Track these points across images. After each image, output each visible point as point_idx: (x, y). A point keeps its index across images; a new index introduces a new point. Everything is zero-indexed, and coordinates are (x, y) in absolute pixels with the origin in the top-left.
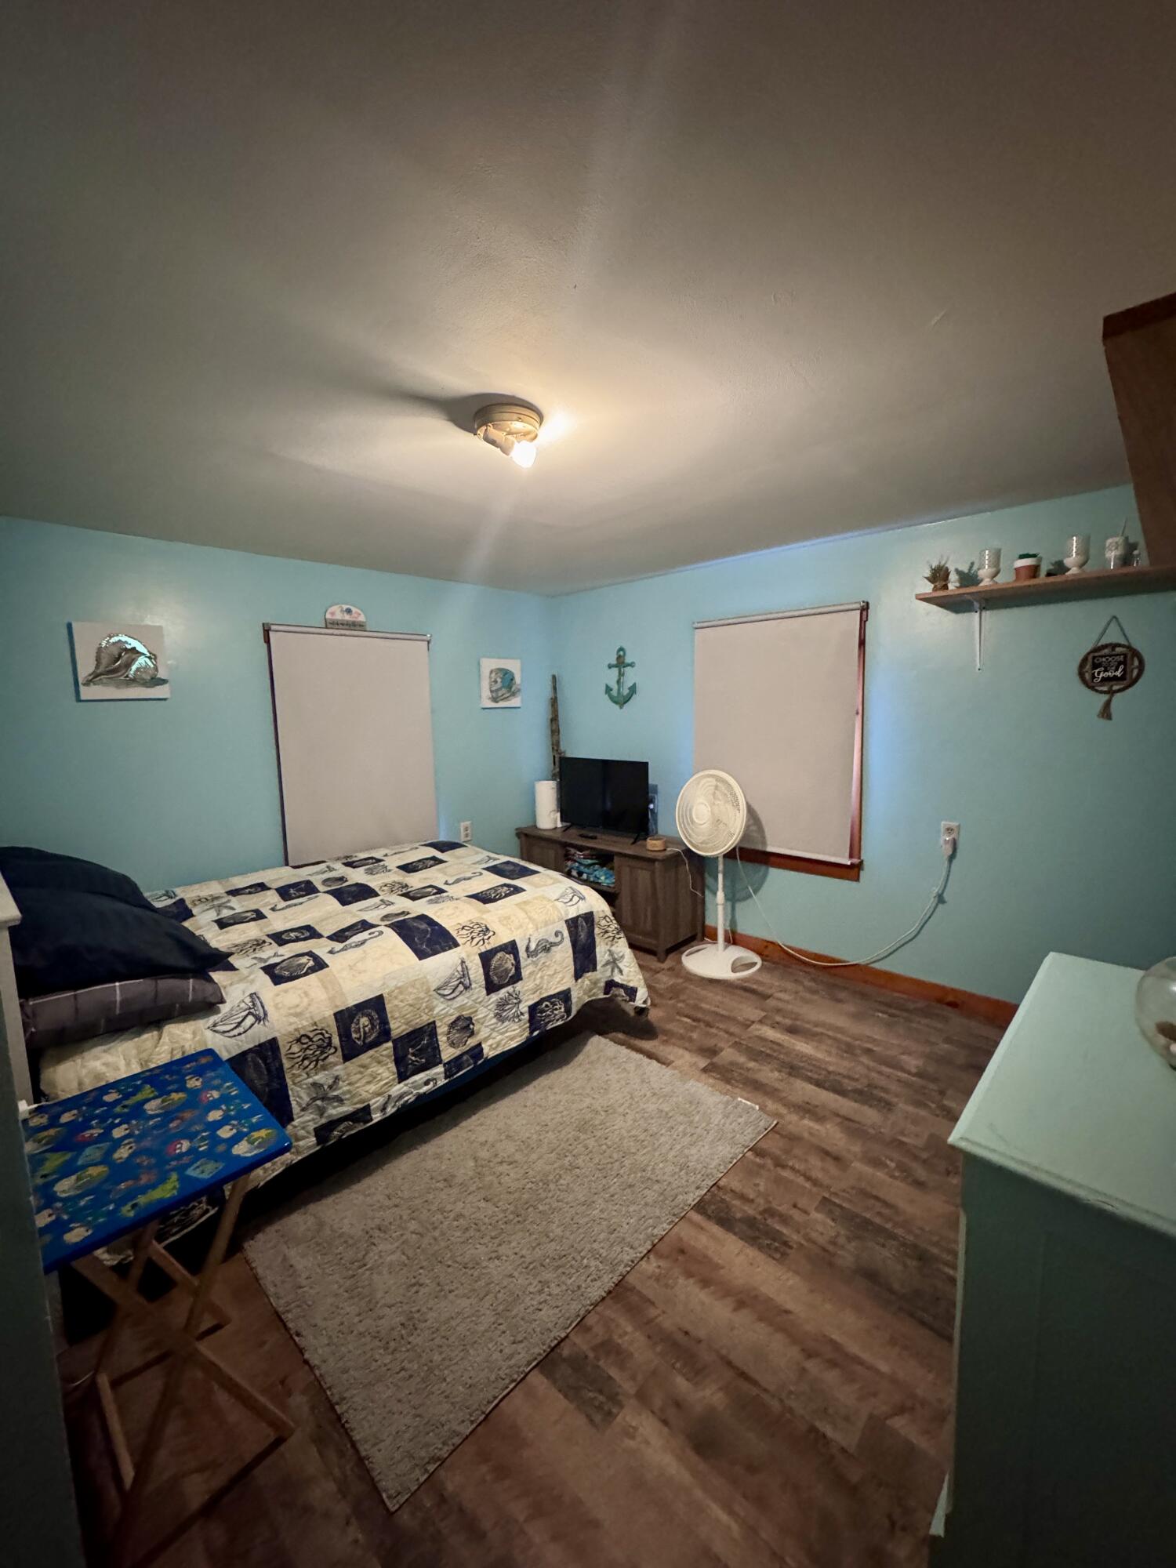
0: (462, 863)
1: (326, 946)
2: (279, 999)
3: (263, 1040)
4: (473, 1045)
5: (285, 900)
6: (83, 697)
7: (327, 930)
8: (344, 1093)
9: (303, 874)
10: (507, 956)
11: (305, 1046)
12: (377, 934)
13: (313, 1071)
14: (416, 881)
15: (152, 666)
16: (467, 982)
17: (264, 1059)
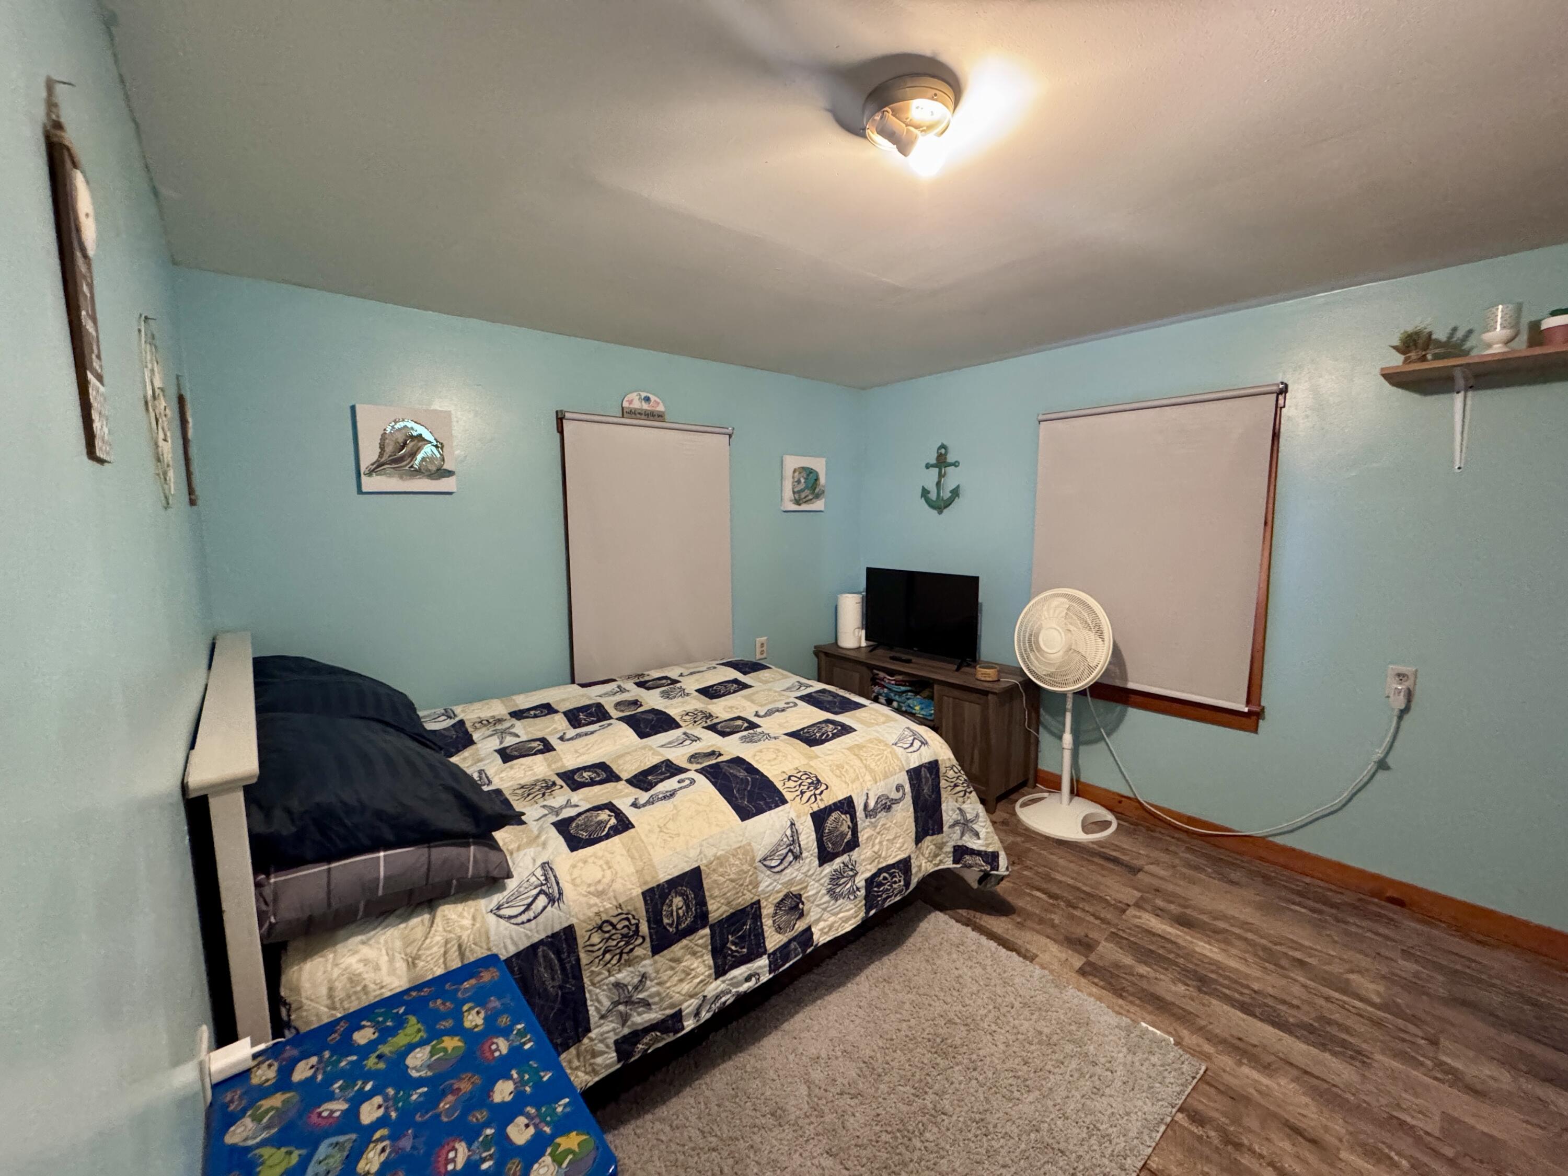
0: (769, 690)
1: (626, 796)
2: (576, 873)
3: (557, 928)
4: (801, 929)
5: (575, 727)
6: (364, 489)
7: (627, 769)
8: (651, 996)
9: (593, 695)
10: (843, 816)
11: (607, 935)
12: (687, 782)
13: (616, 968)
14: (722, 709)
15: (438, 456)
16: (796, 850)
17: (558, 953)
